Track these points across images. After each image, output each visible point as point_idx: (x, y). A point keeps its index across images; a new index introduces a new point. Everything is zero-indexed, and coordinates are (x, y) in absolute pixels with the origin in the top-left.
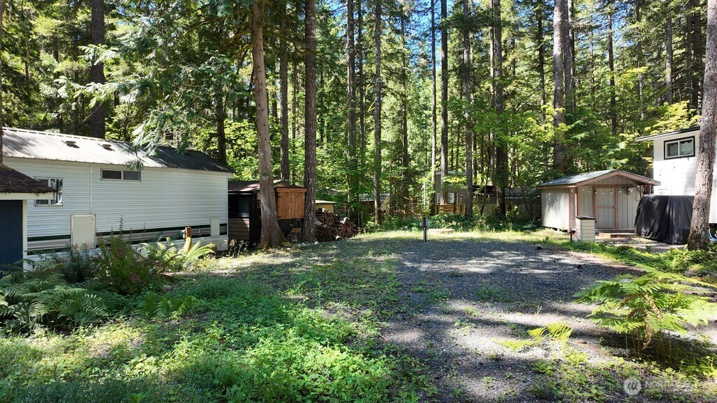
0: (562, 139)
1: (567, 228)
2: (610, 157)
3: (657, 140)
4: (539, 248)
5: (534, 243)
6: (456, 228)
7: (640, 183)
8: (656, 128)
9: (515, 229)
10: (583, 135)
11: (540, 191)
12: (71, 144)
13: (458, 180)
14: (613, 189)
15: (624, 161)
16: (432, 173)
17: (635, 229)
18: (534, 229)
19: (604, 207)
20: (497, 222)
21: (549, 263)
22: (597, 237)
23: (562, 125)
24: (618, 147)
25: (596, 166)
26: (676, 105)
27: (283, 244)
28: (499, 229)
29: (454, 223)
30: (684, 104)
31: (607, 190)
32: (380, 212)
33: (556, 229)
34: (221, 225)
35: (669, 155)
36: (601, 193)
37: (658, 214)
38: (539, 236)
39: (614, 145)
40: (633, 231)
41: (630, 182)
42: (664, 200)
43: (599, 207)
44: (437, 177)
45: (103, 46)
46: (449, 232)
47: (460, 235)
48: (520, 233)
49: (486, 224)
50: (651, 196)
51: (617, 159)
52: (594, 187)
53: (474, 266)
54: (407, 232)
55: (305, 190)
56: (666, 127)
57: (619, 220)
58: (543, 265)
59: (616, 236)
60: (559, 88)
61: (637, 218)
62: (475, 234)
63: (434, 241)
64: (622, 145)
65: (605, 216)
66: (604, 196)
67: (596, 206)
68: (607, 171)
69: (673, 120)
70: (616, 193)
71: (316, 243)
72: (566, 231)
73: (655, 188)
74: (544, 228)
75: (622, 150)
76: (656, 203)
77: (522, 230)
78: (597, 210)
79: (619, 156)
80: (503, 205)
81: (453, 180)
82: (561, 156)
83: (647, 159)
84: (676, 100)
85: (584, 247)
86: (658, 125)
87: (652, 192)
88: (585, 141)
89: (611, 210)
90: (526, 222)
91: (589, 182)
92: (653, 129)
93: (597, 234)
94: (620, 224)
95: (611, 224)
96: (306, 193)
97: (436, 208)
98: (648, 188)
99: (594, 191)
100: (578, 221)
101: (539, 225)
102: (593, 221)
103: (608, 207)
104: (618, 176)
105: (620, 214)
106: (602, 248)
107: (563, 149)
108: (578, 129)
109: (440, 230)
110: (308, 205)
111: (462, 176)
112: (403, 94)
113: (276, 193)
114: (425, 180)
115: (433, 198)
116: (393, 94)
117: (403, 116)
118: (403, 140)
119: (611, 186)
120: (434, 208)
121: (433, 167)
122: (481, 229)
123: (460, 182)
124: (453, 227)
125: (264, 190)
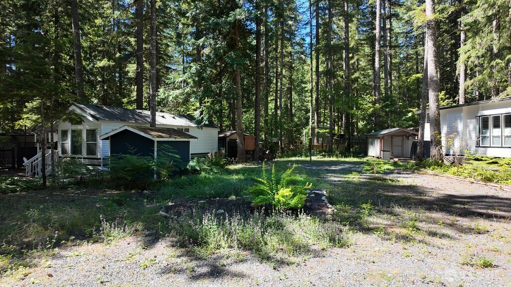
0: (378, 112)
1: (378, 156)
2: (403, 120)
6: (324, 156)
9: (354, 157)
10: (389, 109)
12: (163, 117)
14: (401, 138)
15: (410, 123)
16: (310, 127)
18: (363, 157)
19: (397, 146)
20: (345, 153)
23: (378, 105)
24: (408, 115)
28: (346, 156)
29: (324, 153)
31: (398, 137)
33: (372, 157)
36: (395, 139)
38: (365, 160)
39: (406, 115)
40: (408, 157)
43: (394, 146)
44: (313, 129)
46: (321, 158)
47: (327, 159)
49: (340, 154)
52: (392, 136)
57: (404, 152)
59: (401, 160)
61: (411, 151)
62: (334, 159)
63: (315, 161)
64: (410, 114)
65: (397, 150)
66: (397, 141)
68: (397, 129)
70: (403, 139)
71: (260, 161)
74: (368, 156)
77: (357, 157)
80: (349, 145)
81: (321, 131)
82: (378, 119)
89: (400, 148)
90: (360, 154)
91: (390, 134)
94: (405, 154)
95: (399, 154)
99: (392, 138)
100: (383, 152)
101: (366, 155)
102: (391, 152)
103: (399, 146)
104: (403, 131)
105: (404, 149)
107: (379, 116)
108: (388, 106)
109: (316, 157)
110: (256, 144)
111: (326, 129)
112: (290, 78)
113: (244, 138)
114: (306, 130)
115: (311, 141)
116: (285, 77)
117: (290, 90)
118: (289, 105)
119: (400, 136)
120: (311, 147)
121: (310, 123)
122: (337, 156)
123: (325, 132)
124: (323, 155)
125: (239, 136)
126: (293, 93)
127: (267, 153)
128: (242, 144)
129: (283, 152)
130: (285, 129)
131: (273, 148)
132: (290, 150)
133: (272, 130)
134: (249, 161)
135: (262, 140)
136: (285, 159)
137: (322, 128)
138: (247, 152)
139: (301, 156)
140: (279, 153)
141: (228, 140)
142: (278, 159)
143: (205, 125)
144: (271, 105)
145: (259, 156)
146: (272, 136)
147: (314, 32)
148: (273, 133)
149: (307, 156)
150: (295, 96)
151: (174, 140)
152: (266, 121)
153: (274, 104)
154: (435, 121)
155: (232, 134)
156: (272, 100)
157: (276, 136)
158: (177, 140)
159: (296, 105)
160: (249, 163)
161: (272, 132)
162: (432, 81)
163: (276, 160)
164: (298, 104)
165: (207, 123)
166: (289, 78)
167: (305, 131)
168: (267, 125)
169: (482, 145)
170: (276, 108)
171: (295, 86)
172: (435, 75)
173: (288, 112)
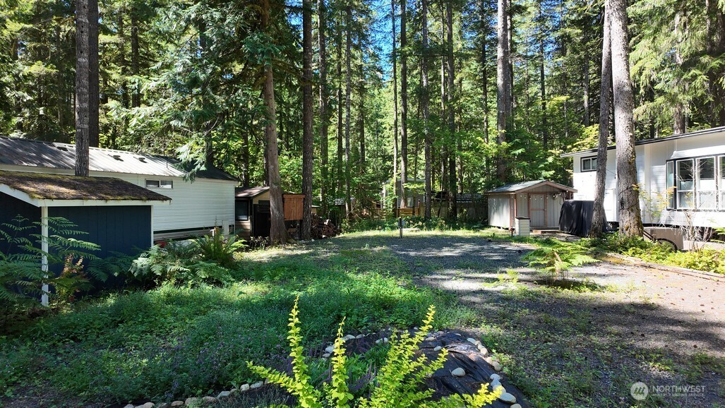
0: (504, 154)
1: (508, 226)
2: (542, 169)
3: (576, 156)
4: (490, 241)
5: (485, 238)
6: (421, 227)
7: (564, 191)
8: (575, 146)
9: (469, 228)
10: (520, 151)
11: (486, 196)
12: (117, 158)
13: (417, 186)
14: (543, 196)
15: (552, 172)
16: (393, 180)
17: (559, 227)
18: (482, 228)
19: (536, 210)
20: (452, 222)
21: (499, 249)
22: (531, 234)
23: (504, 143)
24: (547, 161)
25: (531, 176)
26: (591, 127)
27: (290, 240)
28: (455, 228)
29: (420, 223)
30: (596, 126)
31: (538, 196)
32: (351, 215)
33: (499, 228)
34: (230, 226)
35: (584, 169)
36: (534, 199)
37: (575, 216)
38: (485, 232)
39: (544, 160)
40: (558, 228)
41: (557, 190)
42: (580, 204)
43: (533, 210)
44: (398, 184)
45: (145, 77)
46: (416, 231)
47: (425, 233)
48: (472, 231)
49: (446, 223)
50: (571, 201)
51: (547, 170)
52: (529, 193)
53: (446, 252)
54: (382, 231)
55: (304, 196)
56: (584, 145)
57: (548, 220)
58: (495, 251)
59: (545, 232)
60: (501, 112)
61: (560, 218)
62: (436, 232)
63: (407, 237)
64: (550, 159)
65: (537, 217)
66: (537, 201)
67: (531, 208)
68: (539, 181)
69: (588, 140)
70: (545, 199)
71: (313, 240)
72: (507, 229)
73: (575, 195)
74: (490, 227)
75: (550, 163)
76: (574, 206)
77: (474, 229)
78: (531, 212)
79: (547, 168)
80: (454, 210)
81: (412, 187)
82: (503, 168)
83: (569, 171)
84: (591, 124)
85: (521, 239)
86: (577, 143)
87: (572, 198)
88: (522, 156)
89: (542, 212)
90: (475, 222)
91: (526, 190)
92: (573, 147)
93: (531, 231)
94: (549, 223)
95: (542, 224)
96: (304, 199)
97: (397, 211)
98: (570, 195)
99: (529, 197)
100: (517, 220)
101: (486, 224)
102: (528, 220)
103: (540, 210)
104: (547, 185)
105: (548, 215)
106: (536, 239)
107: (504, 162)
108: (516, 147)
109: (408, 229)
110: (306, 209)
111: (420, 183)
112: (361, 106)
113: (283, 199)
114: (388, 186)
115: (395, 202)
116: (353, 105)
117: (360, 125)
118: (360, 148)
119: (542, 193)
120: (396, 211)
121: (395, 174)
122: (441, 228)
123: (418, 188)
124: (419, 226)
125: (274, 196)
126: (365, 130)
127: (326, 223)
128: (278, 209)
129: (352, 221)
130: (355, 184)
131: (336, 216)
132: (363, 217)
133: (334, 185)
134: (292, 241)
135: (317, 202)
136: (357, 234)
137: (413, 182)
138: (289, 224)
139: (384, 228)
140: (345, 224)
141: (255, 202)
142: (346, 235)
143: (200, 174)
144: (333, 148)
145: (312, 229)
146: (334, 195)
147: (398, 30)
148: (337, 189)
149: (393, 228)
150: (368, 135)
151: (101, 203)
152: (324, 171)
153: (336, 147)
154: (627, 165)
155: (262, 192)
156: (333, 139)
157: (340, 195)
158: (111, 203)
159: (369, 148)
160: (292, 244)
161: (334, 189)
162: (621, 92)
163: (341, 235)
164: (372, 147)
165: (203, 168)
166: (359, 107)
167: (385, 187)
168: (326, 177)
169: (680, 206)
170: (341, 151)
171: (368, 119)
172: (626, 81)
173: (359, 160)
